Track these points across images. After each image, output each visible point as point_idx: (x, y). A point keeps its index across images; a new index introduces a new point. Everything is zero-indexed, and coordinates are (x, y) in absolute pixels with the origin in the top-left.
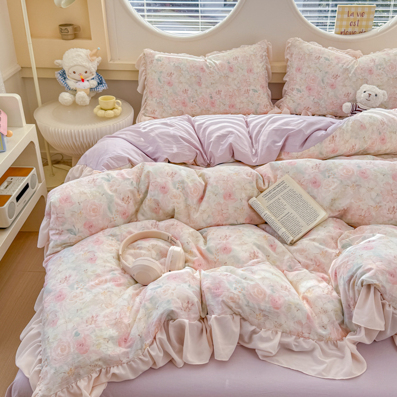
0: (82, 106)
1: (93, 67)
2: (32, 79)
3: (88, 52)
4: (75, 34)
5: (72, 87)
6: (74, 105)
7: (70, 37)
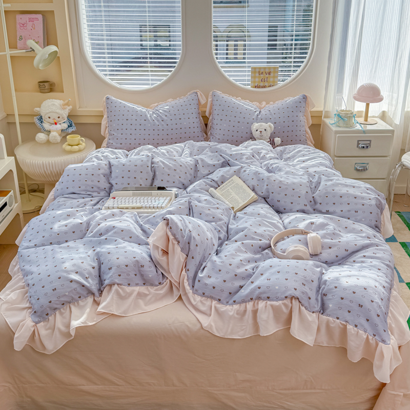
0: (54, 144)
1: (65, 113)
2: (15, 123)
3: (61, 102)
4: (51, 88)
5: (47, 129)
6: (48, 142)
7: (46, 91)
